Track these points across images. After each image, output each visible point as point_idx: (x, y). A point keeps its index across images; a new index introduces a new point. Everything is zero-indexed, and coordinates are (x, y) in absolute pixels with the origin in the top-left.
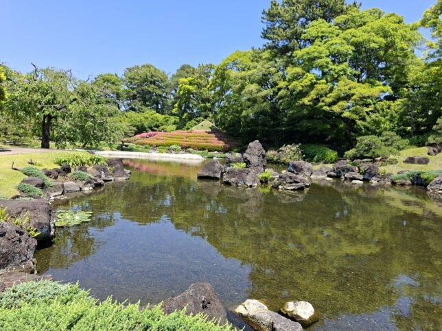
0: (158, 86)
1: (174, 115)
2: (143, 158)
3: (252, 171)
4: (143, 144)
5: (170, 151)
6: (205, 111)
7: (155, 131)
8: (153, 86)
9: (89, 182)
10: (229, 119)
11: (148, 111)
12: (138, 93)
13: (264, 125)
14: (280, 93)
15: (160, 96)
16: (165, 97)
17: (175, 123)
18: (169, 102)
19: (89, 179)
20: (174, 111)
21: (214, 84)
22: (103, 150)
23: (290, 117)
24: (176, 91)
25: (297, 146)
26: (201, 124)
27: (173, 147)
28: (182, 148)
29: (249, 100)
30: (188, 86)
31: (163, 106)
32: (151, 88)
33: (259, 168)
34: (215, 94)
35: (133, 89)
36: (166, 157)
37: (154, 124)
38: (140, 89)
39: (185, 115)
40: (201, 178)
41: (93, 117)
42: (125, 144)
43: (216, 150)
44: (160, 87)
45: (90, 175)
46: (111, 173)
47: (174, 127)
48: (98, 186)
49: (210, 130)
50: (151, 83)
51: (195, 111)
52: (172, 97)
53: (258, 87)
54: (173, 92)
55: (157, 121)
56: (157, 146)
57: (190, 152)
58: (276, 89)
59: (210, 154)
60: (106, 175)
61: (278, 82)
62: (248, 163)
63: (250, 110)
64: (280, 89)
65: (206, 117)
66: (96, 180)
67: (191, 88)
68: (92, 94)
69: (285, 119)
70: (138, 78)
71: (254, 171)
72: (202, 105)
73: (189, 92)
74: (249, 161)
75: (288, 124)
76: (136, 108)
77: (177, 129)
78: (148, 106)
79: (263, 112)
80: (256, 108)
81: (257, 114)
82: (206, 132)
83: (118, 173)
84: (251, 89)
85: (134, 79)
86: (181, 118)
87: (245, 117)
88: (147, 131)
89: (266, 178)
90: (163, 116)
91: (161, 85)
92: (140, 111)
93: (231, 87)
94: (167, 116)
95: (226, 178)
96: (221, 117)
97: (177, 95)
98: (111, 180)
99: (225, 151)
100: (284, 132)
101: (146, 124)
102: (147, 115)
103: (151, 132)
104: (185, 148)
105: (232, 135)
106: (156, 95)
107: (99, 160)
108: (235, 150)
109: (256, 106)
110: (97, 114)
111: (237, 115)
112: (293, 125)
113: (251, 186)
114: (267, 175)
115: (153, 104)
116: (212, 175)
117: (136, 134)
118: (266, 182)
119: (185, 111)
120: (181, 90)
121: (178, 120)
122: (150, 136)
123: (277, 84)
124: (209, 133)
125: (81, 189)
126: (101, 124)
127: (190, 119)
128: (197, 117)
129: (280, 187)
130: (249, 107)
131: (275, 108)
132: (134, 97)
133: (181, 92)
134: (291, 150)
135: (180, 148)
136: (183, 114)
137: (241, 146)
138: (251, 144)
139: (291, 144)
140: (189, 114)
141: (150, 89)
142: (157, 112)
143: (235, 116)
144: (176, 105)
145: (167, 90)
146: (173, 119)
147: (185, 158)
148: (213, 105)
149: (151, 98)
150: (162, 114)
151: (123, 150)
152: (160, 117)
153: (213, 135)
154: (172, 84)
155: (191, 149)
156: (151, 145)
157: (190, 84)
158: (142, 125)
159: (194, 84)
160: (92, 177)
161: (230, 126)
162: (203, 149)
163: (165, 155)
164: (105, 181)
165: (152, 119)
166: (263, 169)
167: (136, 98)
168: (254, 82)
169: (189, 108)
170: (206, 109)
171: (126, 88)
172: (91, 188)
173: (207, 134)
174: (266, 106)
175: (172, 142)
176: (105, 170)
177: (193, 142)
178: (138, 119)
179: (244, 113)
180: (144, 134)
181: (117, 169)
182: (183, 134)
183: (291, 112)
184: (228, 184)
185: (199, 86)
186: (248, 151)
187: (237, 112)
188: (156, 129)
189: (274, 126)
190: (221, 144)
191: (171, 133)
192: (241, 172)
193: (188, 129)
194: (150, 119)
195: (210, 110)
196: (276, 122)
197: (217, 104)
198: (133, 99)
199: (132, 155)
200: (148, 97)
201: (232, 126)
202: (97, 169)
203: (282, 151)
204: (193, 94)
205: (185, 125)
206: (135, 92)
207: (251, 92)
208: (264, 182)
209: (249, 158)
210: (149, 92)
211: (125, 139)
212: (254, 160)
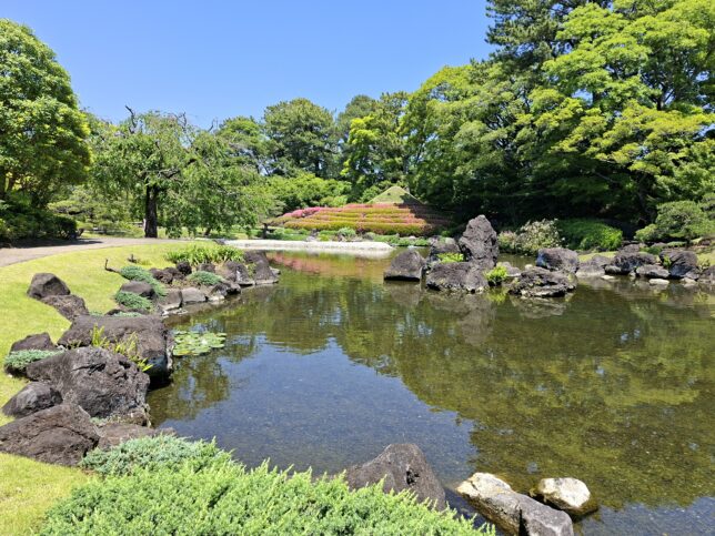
0: (317, 133)
1: (344, 179)
2: (298, 249)
3: (475, 266)
4: (296, 228)
5: (338, 237)
6: (393, 170)
7: (314, 206)
8: (309, 133)
9: (218, 288)
10: (433, 181)
11: (302, 175)
12: (287, 146)
13: (492, 189)
14: (520, 134)
15: (321, 149)
16: (328, 151)
17: (344, 193)
18: (335, 159)
19: (219, 284)
20: (343, 172)
21: (408, 125)
22: (236, 239)
23: (537, 173)
24: (346, 140)
25: (552, 222)
26: (386, 192)
27: (343, 230)
28: (358, 233)
29: (466, 148)
30: (365, 131)
31: (326, 164)
32: (307, 137)
33: (486, 261)
34: (409, 141)
35: (278, 140)
36: (333, 247)
37: (313, 195)
38: (289, 139)
39: (361, 178)
40: (389, 279)
41: (220, 187)
42: (269, 227)
43: (412, 234)
44: (320, 135)
45: (219, 277)
46: (250, 273)
47: (344, 198)
48: (233, 293)
49: (402, 202)
50: (306, 128)
51: (377, 171)
52: (340, 150)
53: (483, 126)
54: (342, 141)
55: (318, 190)
56: (318, 230)
57: (369, 238)
58: (513, 129)
59: (403, 240)
60: (243, 277)
61: (517, 116)
62: (467, 253)
63: (468, 165)
64: (519, 128)
65: (394, 181)
66: (229, 286)
67: (370, 133)
68: (218, 150)
69: (530, 179)
70: (286, 121)
71: (477, 266)
72: (388, 161)
73: (367, 140)
74: (468, 250)
75: (534, 186)
76: (284, 170)
77: (348, 202)
78: (302, 166)
79: (491, 168)
80: (480, 161)
81: (481, 172)
82: (396, 205)
83: (261, 273)
84: (470, 129)
85: (279, 123)
86: (354, 183)
87: (460, 178)
88: (301, 207)
89: (498, 278)
90: (326, 182)
91: (323, 131)
92: (291, 175)
93: (436, 129)
94: (332, 181)
95: (430, 279)
96: (421, 179)
97: (347, 146)
98: (250, 285)
99: (427, 234)
100: (527, 200)
101: (300, 196)
102: (301, 182)
103: (307, 209)
104: (362, 232)
105: (439, 209)
106: (315, 148)
107: (232, 253)
108: (444, 232)
109: (479, 158)
110: (226, 182)
111: (447, 174)
112: (542, 187)
113: (473, 292)
114: (499, 273)
115: (309, 164)
116: (408, 275)
117: (285, 211)
118: (499, 284)
119: (360, 172)
120: (353, 138)
121: (350, 187)
122: (307, 214)
123: (515, 120)
124: (400, 206)
125: (207, 298)
126: (233, 198)
127: (369, 184)
128: (380, 181)
129: (524, 292)
130: (466, 161)
131: (512, 160)
132: (281, 153)
133: (354, 142)
134: (541, 230)
135: (353, 232)
136: (357, 178)
137: (453, 226)
138: (472, 222)
139: (540, 221)
140: (367, 176)
141: (304, 139)
142: (317, 176)
143: (443, 176)
144: (347, 163)
145: (331, 139)
146: (341, 186)
147: (362, 249)
148: (406, 159)
149: (306, 153)
150: (325, 179)
151: (266, 237)
152: (321, 183)
153: (407, 210)
154: (340, 128)
155: (371, 234)
156: (308, 229)
157: (369, 127)
158: (295, 197)
159: (376, 127)
160: (223, 280)
161: (435, 194)
162: (391, 233)
163: (330, 243)
164: (243, 286)
165: (309, 187)
166: (493, 263)
167: (283, 155)
168: (475, 118)
169: (367, 167)
170: (394, 167)
171: (268, 139)
172: (222, 297)
173: (397, 209)
174: (496, 157)
175: (342, 222)
176: (241, 269)
177: (374, 221)
178: (288, 188)
179: (458, 171)
180: (298, 212)
181: (259, 267)
182: (358, 209)
183: (539, 166)
184: (434, 288)
185: (383, 129)
186: (466, 233)
187: (447, 169)
188: (315, 202)
189: (509, 191)
190: (421, 223)
191: (339, 209)
192: (455, 269)
193: (366, 200)
194: (306, 187)
195: (402, 169)
196: (513, 184)
197: (412, 158)
198: (280, 156)
199: (280, 246)
200: (302, 151)
201: (438, 194)
202: (230, 268)
203: (524, 231)
204: (372, 143)
205: (361, 195)
206: (281, 144)
207: (470, 136)
208: (495, 284)
209: (469, 245)
210: (303, 144)
211: (269, 221)
212: (478, 247)
